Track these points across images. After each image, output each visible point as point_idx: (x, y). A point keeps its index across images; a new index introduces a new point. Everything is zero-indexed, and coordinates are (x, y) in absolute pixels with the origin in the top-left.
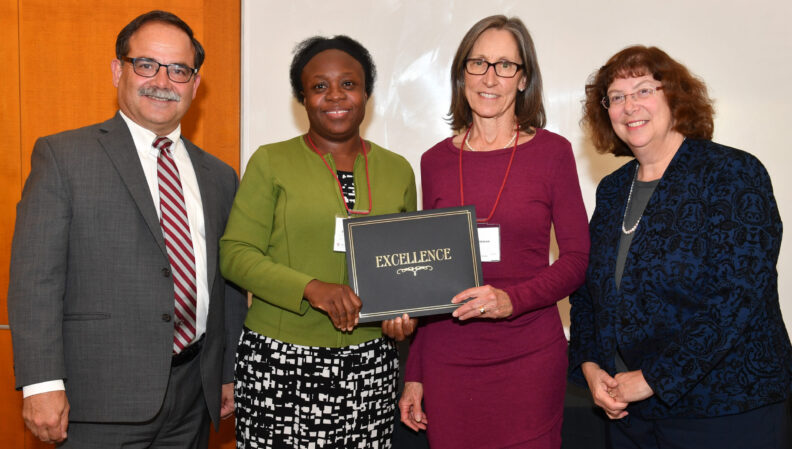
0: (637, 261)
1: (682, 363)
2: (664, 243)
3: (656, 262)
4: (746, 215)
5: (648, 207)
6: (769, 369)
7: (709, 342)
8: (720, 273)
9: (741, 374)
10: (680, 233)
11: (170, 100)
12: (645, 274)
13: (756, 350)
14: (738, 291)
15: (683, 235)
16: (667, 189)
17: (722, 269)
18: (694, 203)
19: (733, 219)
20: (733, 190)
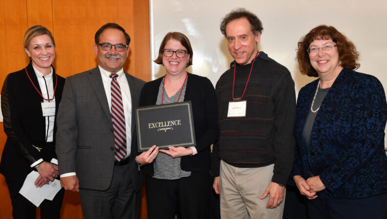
0: (319, 124)
1: (342, 176)
2: (332, 116)
3: (328, 125)
4: (373, 104)
5: (325, 100)
6: (382, 177)
7: (356, 166)
8: (360, 131)
9: (368, 179)
10: (341, 112)
11: (117, 59)
12: (323, 130)
13: (375, 168)
14: (369, 141)
15: (342, 113)
16: (334, 92)
17: (361, 129)
18: (347, 98)
19: (366, 106)
20: (366, 93)
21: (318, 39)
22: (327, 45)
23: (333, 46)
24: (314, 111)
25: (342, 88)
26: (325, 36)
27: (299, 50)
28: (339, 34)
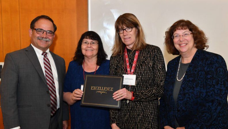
0: (184, 90)
2: (193, 84)
3: (191, 91)
4: (219, 75)
6: (226, 126)
7: (208, 118)
11: (47, 41)
13: (222, 120)
14: (217, 101)
15: (200, 82)
17: (211, 93)
18: (202, 71)
19: (214, 76)
20: (214, 67)
21: (180, 29)
22: (185, 33)
23: (190, 34)
24: (179, 80)
25: (198, 63)
26: (184, 27)
27: (166, 37)
28: (194, 25)
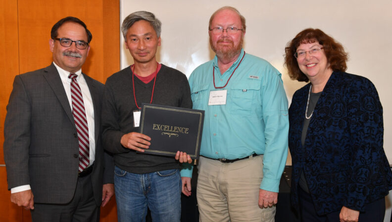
2: (325, 122)
3: (321, 132)
10: (332, 118)
11: (77, 57)
12: (316, 138)
15: (334, 118)
16: (326, 96)
18: (339, 103)
20: (359, 96)
22: (314, 48)
26: (311, 39)
27: (287, 55)
